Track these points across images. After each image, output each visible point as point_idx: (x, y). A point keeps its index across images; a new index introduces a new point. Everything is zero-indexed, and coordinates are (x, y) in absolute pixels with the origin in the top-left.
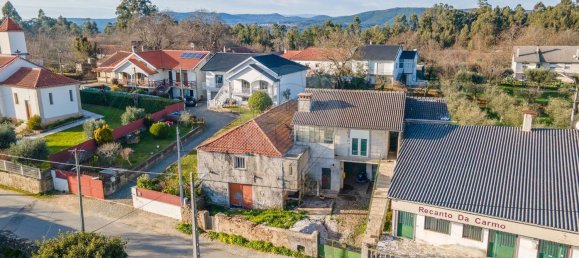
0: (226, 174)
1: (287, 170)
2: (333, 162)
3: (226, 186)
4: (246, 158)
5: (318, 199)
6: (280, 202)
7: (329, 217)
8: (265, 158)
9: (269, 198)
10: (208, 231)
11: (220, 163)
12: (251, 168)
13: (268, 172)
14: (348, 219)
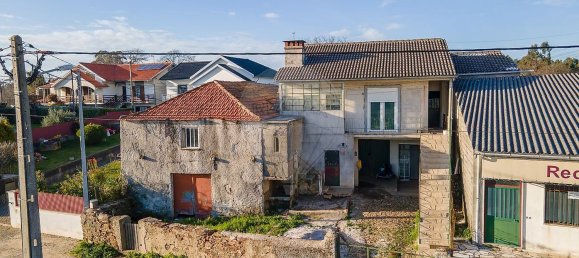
0: (168, 159)
1: (269, 143)
2: (342, 139)
3: (168, 180)
4: (200, 128)
5: (321, 198)
6: (259, 201)
7: (345, 223)
8: (232, 127)
9: (240, 195)
10: (126, 252)
11: (157, 141)
12: (208, 145)
13: (238, 149)
14: (379, 224)
